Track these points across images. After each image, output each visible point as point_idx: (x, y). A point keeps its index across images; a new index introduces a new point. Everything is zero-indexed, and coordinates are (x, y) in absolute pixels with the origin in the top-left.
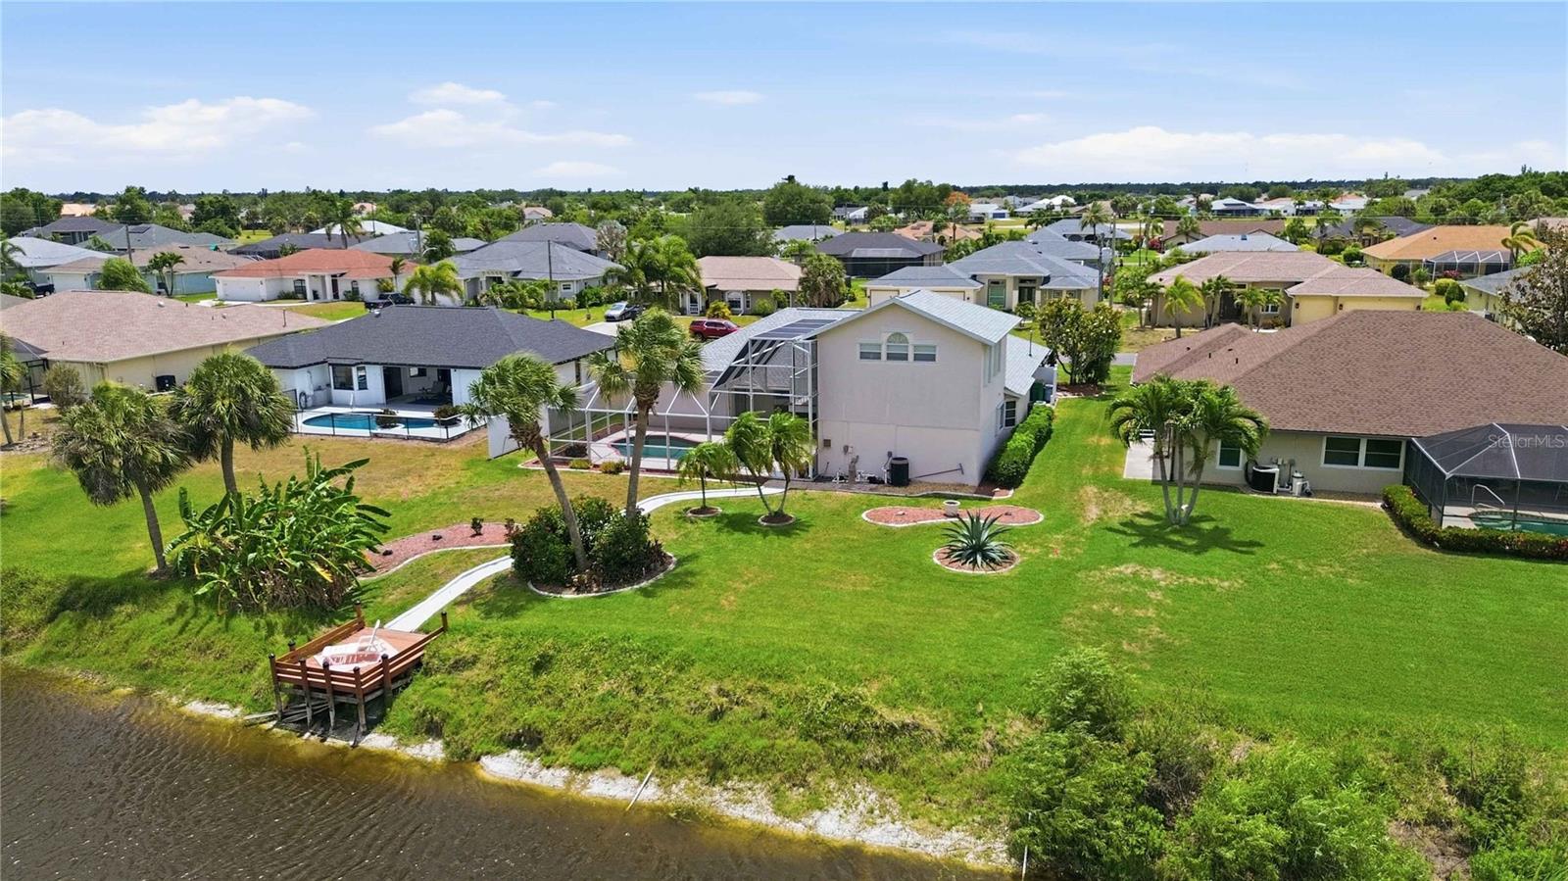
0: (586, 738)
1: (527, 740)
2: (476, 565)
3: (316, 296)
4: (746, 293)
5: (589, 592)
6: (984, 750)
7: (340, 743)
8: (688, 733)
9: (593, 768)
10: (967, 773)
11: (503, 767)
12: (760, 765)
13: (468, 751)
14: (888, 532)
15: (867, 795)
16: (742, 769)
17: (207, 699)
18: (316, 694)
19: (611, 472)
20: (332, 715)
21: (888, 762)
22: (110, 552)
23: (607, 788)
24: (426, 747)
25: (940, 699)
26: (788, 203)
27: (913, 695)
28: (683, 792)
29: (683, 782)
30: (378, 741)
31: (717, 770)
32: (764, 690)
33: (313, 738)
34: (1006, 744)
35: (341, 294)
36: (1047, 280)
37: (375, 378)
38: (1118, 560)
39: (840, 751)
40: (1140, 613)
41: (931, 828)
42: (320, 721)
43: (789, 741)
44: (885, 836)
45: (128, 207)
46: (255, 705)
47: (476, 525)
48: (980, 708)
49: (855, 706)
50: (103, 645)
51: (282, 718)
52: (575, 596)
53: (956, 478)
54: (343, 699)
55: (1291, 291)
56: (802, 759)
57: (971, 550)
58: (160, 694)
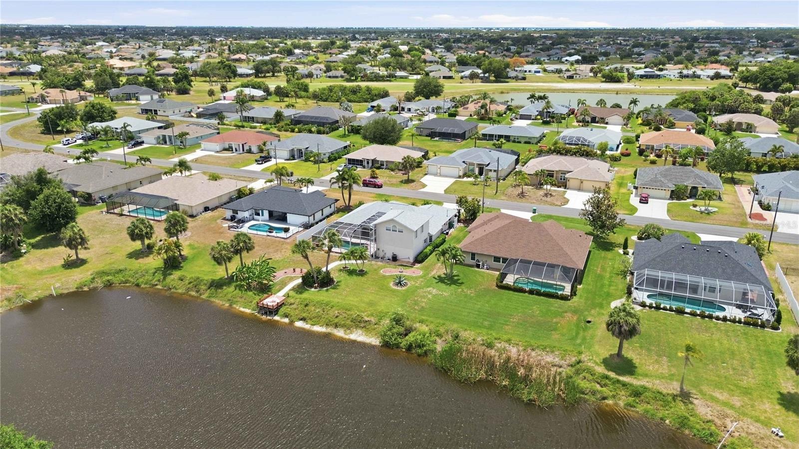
0: (313, 320)
1: (303, 319)
2: (294, 280)
3: (236, 150)
4: (387, 162)
5: (317, 289)
6: (381, 325)
7: (270, 318)
8: (331, 320)
9: (314, 325)
10: (377, 329)
11: (299, 324)
12: (343, 326)
13: (293, 321)
14: (384, 276)
15: (360, 331)
16: (340, 326)
17: (244, 308)
18: (265, 308)
20: (268, 312)
21: (365, 327)
22: (215, 272)
23: (317, 329)
24: (285, 319)
25: (376, 316)
26: (425, 87)
27: (372, 315)
28: (329, 330)
29: (330, 328)
30: (276, 318)
31: (336, 326)
32: (346, 313)
33: (265, 317)
35: (245, 150)
36: (487, 165)
37: (266, 213)
38: (430, 286)
39: (357, 324)
40: (423, 300)
41: (368, 337)
42: (266, 313)
43: (349, 322)
44: (361, 338)
45: (148, 79)
46: (253, 310)
47: (294, 270)
48: (382, 318)
49: (361, 316)
50: (221, 295)
51: (259, 312)
52: (314, 290)
53: (408, 260)
54: (270, 310)
55: (567, 176)
56: (350, 325)
57: (399, 283)
58: (234, 306)
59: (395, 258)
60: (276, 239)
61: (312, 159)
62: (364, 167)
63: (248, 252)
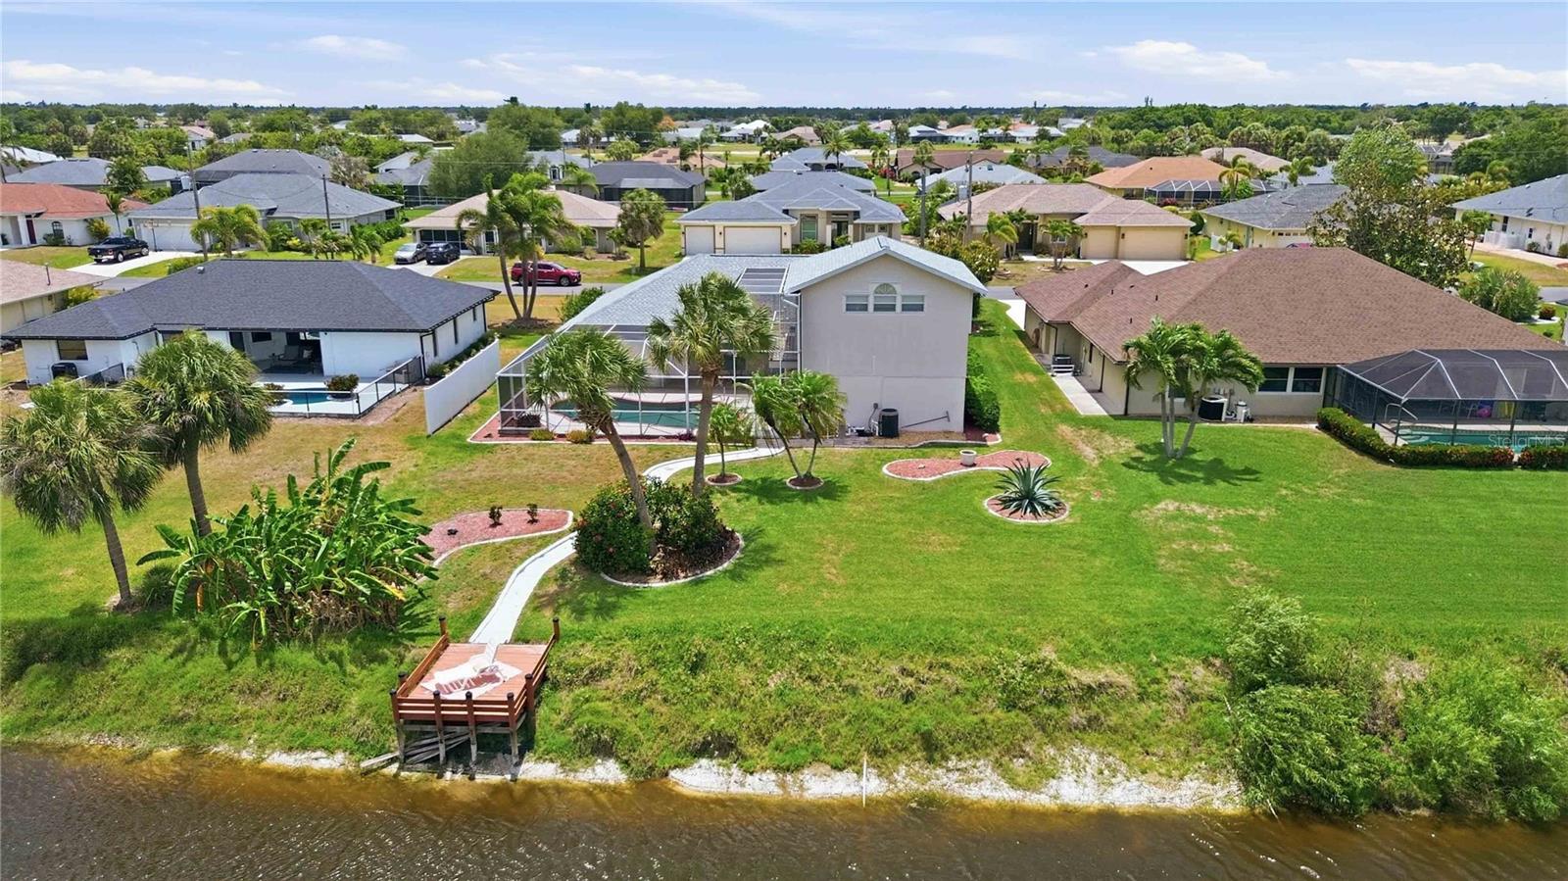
0: (779, 736)
1: (719, 747)
2: (522, 560)
5: (677, 578)
6: (1176, 698)
7: (495, 779)
9: (798, 768)
10: (1170, 722)
11: (701, 779)
12: (975, 742)
13: (652, 768)
14: (924, 487)
15: (1089, 757)
16: (959, 747)
17: (291, 749)
18: (450, 728)
19: (582, 442)
20: (474, 748)
21: (1093, 722)
22: (33, 585)
23: (822, 786)
24: (599, 769)
25: (1114, 655)
27: (1090, 654)
28: (908, 780)
29: (903, 769)
30: (536, 770)
31: (932, 749)
32: (947, 666)
33: (458, 777)
34: (1197, 690)
36: (857, 214)
38: (1154, 499)
39: (1049, 718)
40: (1217, 548)
41: (1164, 780)
42: (458, 755)
43: (995, 714)
44: (1130, 795)
46: (362, 746)
47: (495, 515)
48: (1155, 659)
49: (1048, 671)
50: (108, 701)
51: (406, 760)
52: (664, 584)
53: (945, 425)
54: (488, 730)
55: (1079, 221)
56: (1014, 728)
57: (1027, 500)
58: (222, 748)
59: (889, 426)
60: (314, 421)
61: (295, 241)
62: (478, 251)
63: (237, 444)
